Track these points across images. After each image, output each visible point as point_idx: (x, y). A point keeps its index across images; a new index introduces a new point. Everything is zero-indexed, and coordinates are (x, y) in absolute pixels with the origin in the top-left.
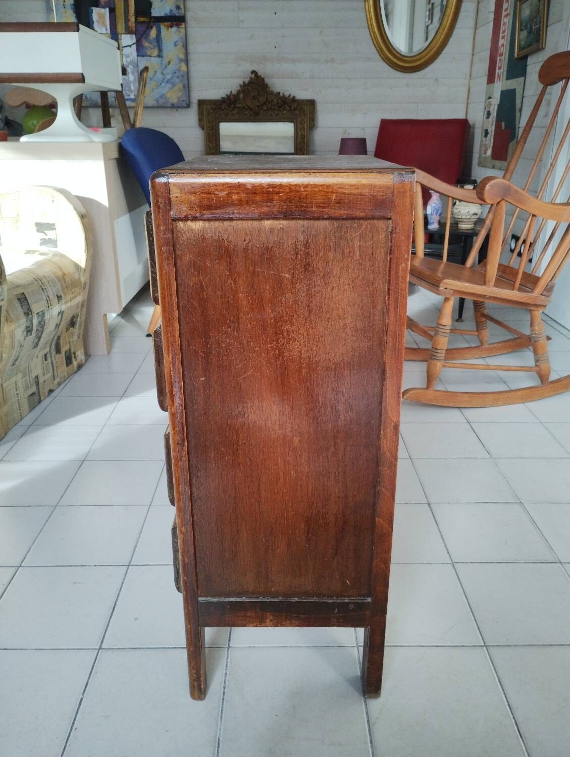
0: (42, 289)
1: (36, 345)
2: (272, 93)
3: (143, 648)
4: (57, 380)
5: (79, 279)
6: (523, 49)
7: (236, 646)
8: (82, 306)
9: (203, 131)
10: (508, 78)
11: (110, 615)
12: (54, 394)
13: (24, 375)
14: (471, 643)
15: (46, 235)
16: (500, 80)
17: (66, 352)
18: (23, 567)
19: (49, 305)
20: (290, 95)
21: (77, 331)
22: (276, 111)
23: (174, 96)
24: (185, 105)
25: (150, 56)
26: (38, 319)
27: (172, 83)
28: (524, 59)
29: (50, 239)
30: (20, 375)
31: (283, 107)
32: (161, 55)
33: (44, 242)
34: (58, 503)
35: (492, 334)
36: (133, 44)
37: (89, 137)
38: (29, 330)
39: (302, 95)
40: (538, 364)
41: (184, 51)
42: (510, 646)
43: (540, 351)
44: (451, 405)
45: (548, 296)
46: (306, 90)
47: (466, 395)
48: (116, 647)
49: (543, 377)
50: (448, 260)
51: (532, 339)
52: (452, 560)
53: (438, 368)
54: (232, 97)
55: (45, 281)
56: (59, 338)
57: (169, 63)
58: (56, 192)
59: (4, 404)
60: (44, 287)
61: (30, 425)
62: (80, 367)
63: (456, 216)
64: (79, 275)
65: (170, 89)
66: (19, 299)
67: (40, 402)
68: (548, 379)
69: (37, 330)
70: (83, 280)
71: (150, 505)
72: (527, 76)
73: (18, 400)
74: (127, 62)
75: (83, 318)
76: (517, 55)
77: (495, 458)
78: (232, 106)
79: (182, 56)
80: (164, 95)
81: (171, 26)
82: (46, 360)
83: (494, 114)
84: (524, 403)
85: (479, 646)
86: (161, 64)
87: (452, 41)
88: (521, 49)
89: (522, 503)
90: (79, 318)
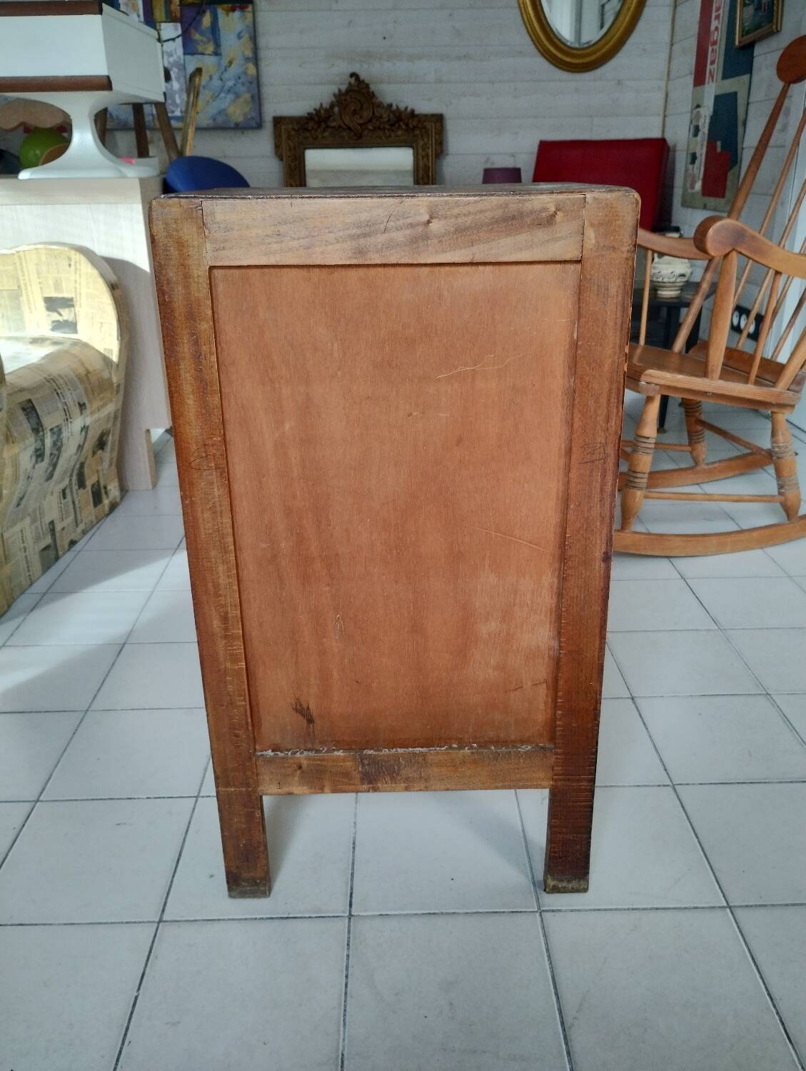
0: (58, 394)
1: (50, 477)
2: (380, 105)
3: (224, 920)
4: (82, 527)
5: (110, 379)
6: (748, 33)
7: (361, 914)
8: (115, 418)
9: (281, 162)
10: (725, 77)
11: (173, 872)
12: (77, 547)
13: (34, 521)
14: (707, 903)
15: (60, 315)
16: (713, 81)
17: (93, 486)
18: (42, 801)
19: (68, 417)
20: (406, 108)
21: (108, 454)
22: (387, 131)
23: (238, 112)
24: (254, 124)
25: (203, 54)
26: (52, 437)
27: (235, 93)
28: (748, 48)
29: (66, 322)
30: (28, 520)
31: (396, 125)
32: (219, 52)
33: (57, 326)
34: (90, 707)
35: (712, 449)
36: (178, 37)
37: (120, 171)
38: (39, 454)
39: (424, 107)
40: (783, 491)
41: (252, 46)
42: (765, 906)
43: (785, 473)
44: (656, 554)
45: (798, 392)
46: (430, 100)
47: (678, 539)
48: (184, 919)
49: (789, 510)
50: (647, 342)
51: (773, 454)
52: (671, 781)
53: (637, 500)
54: (322, 111)
55: (61, 381)
56: (82, 465)
57: (230, 63)
58: (73, 252)
59: (6, 563)
60: (59, 392)
61: (45, 594)
62: (113, 506)
63: (655, 279)
64: (110, 374)
65: (234, 101)
66: (24, 409)
67: (57, 558)
68: (797, 512)
69: (51, 454)
70: (115, 380)
72: (754, 71)
73: (26, 557)
74: (169, 63)
75: (117, 437)
76: (739, 43)
77: (724, 630)
78: (323, 125)
79: (249, 53)
80: (224, 110)
81: (233, 10)
82: (65, 498)
83: (705, 129)
84: (762, 548)
85: (720, 907)
86: (219, 65)
87: (641, 25)
88: (744, 33)
89: (769, 695)
90: (111, 435)
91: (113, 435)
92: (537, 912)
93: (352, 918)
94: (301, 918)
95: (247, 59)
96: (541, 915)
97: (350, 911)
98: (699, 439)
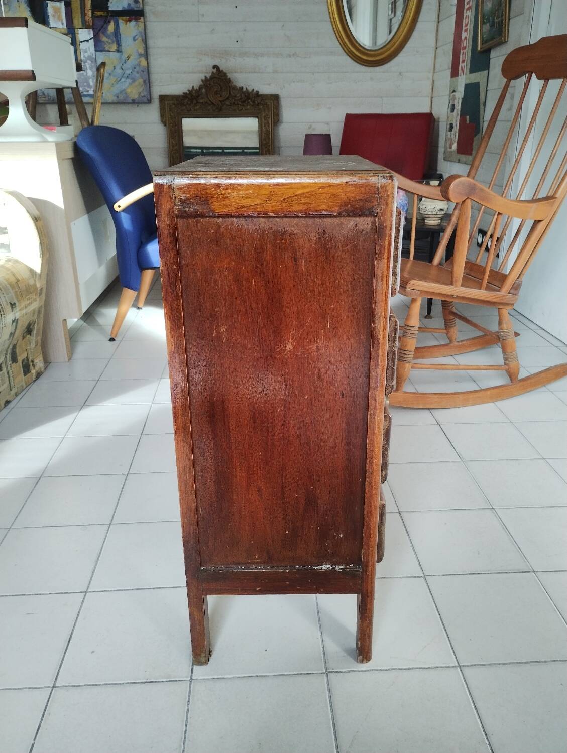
2: (235, 88)
3: (100, 685)
4: (14, 390)
5: (35, 285)
6: (486, 42)
7: (199, 678)
8: (39, 312)
9: (165, 127)
10: (471, 72)
11: (65, 649)
12: (11, 405)
16: (463, 74)
17: (23, 361)
19: (2, 313)
20: (253, 90)
21: (34, 338)
22: (239, 106)
23: (134, 92)
24: (146, 100)
25: (109, 51)
27: (132, 78)
28: (487, 52)
29: (2, 244)
31: (246, 102)
32: (120, 49)
34: (12, 525)
35: (461, 331)
36: (91, 39)
37: (43, 137)
39: (265, 90)
40: (507, 362)
41: (144, 46)
42: (484, 665)
43: (509, 350)
44: (420, 407)
45: (516, 295)
46: (269, 85)
47: (436, 396)
48: (71, 685)
49: (512, 376)
50: (415, 258)
51: (500, 336)
52: (423, 573)
53: (406, 370)
54: (194, 92)
56: (14, 347)
57: (128, 58)
58: (7, 195)
62: (39, 375)
63: (422, 213)
64: (35, 281)
65: (130, 84)
68: (517, 377)
70: (38, 285)
71: (110, 524)
72: (490, 69)
74: (84, 57)
75: (41, 325)
76: (480, 48)
77: (465, 461)
78: (195, 101)
79: (142, 51)
80: (124, 90)
81: (130, 20)
82: (1, 370)
83: (458, 108)
84: (493, 402)
85: (453, 667)
86: (120, 58)
87: (415, 34)
88: (484, 42)
89: (494, 509)
90: (36, 324)
91: (38, 324)
92: (324, 673)
93: (192, 681)
94: (156, 682)
95: (140, 55)
96: (327, 676)
97: (191, 676)
98: (451, 325)
